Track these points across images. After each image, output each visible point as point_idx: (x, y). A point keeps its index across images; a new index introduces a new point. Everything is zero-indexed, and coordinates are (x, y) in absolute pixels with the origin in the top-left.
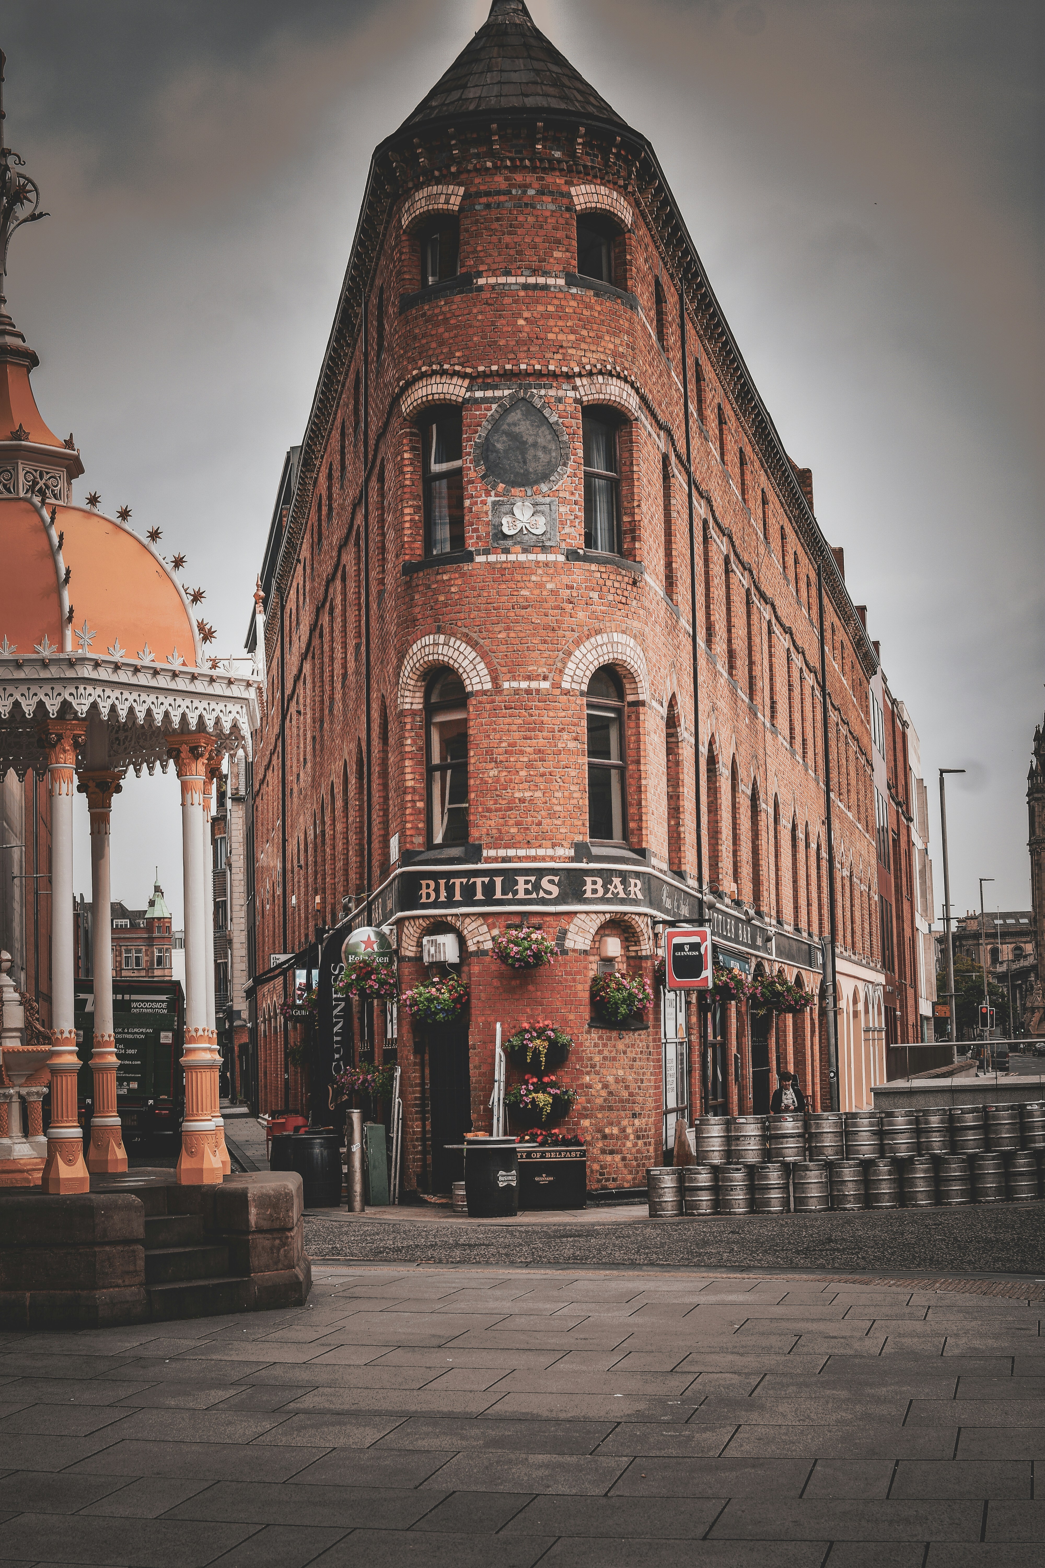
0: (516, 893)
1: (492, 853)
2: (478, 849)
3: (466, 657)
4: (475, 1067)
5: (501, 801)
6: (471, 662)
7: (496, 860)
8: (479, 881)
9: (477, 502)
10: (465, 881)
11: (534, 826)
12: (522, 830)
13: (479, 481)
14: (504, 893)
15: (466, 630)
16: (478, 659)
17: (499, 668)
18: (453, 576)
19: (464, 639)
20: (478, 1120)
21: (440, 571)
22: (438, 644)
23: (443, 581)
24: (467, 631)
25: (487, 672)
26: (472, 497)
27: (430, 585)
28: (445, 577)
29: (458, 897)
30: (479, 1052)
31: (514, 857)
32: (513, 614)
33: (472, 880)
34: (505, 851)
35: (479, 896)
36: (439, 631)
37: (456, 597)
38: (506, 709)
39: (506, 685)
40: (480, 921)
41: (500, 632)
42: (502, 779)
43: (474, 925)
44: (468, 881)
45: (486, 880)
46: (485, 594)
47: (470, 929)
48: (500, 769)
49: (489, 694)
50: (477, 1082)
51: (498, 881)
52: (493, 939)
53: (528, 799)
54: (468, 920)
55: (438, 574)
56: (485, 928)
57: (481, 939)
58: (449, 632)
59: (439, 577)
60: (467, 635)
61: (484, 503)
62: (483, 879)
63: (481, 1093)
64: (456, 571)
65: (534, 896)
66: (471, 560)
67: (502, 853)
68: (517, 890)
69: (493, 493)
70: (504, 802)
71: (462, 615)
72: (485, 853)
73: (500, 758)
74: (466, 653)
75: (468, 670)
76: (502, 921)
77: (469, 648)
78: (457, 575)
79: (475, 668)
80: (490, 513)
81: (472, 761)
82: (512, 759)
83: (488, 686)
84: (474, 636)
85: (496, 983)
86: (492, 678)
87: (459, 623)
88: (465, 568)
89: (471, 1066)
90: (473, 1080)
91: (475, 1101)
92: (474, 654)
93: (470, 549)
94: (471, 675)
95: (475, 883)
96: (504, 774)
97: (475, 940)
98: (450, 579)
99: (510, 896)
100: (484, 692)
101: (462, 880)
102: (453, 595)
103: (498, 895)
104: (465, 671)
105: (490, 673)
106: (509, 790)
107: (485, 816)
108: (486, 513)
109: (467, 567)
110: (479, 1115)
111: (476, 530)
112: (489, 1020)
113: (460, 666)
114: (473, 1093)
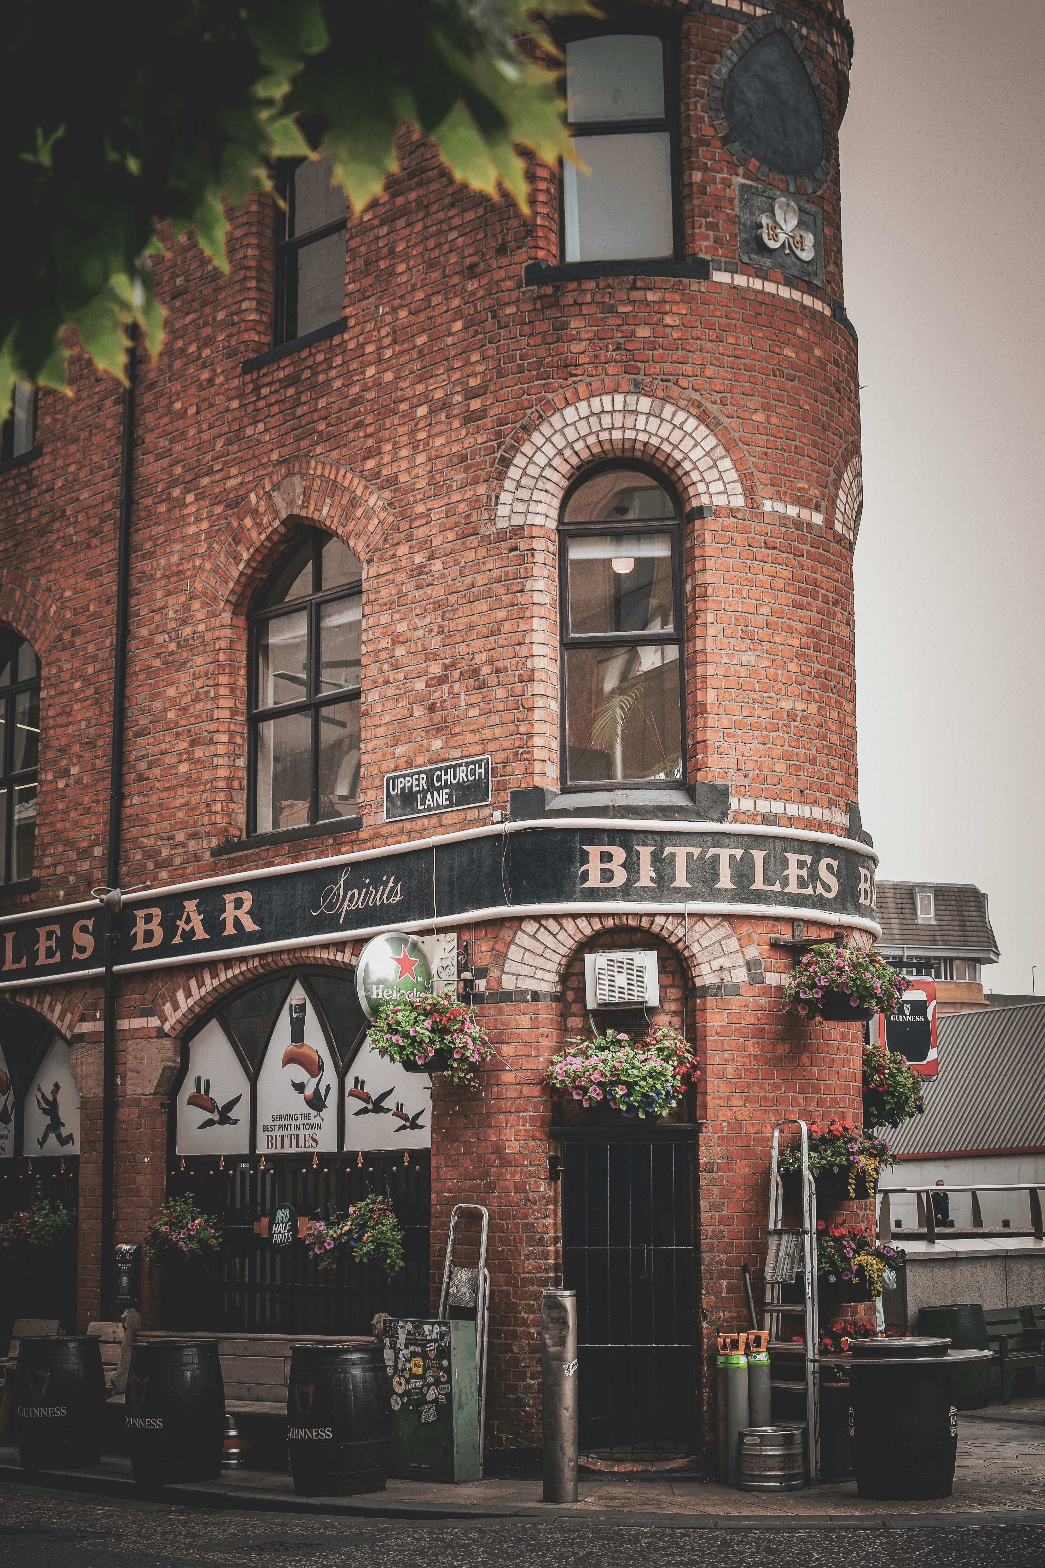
0: (785, 882)
1: (747, 804)
2: (721, 795)
3: (697, 444)
4: (712, 1206)
5: (760, 712)
6: (707, 454)
7: (752, 817)
8: (725, 854)
9: (714, 178)
10: (696, 851)
11: (807, 764)
12: (792, 769)
13: (718, 143)
14: (768, 881)
15: (696, 396)
16: (720, 451)
17: (756, 473)
18: (668, 297)
19: (694, 411)
20: (716, 1308)
21: (639, 284)
22: (635, 412)
23: (647, 304)
24: (699, 398)
25: (736, 477)
26: (705, 168)
27: (613, 306)
28: (650, 296)
29: (681, 880)
30: (721, 1178)
31: (781, 816)
32: (774, 385)
33: (712, 851)
34: (767, 803)
35: (725, 882)
36: (639, 389)
37: (675, 335)
38: (766, 548)
39: (767, 506)
40: (725, 928)
41: (756, 411)
42: (763, 672)
43: (713, 936)
44: (703, 853)
45: (738, 853)
46: (731, 340)
47: (705, 942)
48: (758, 653)
49: (740, 515)
50: (717, 1235)
51: (759, 856)
52: (749, 965)
53: (800, 714)
54: (701, 926)
55: (634, 287)
56: (733, 944)
57: (726, 962)
58: (660, 394)
59: (636, 295)
60: (699, 406)
61: (727, 184)
62: (733, 851)
63: (723, 1257)
64: (674, 289)
65: (809, 891)
66: (707, 276)
67: (763, 806)
68: (787, 877)
69: (741, 170)
70: (765, 714)
71: (688, 369)
72: (734, 803)
73: (759, 633)
74: (698, 436)
75: (702, 465)
76: (762, 932)
77: (702, 428)
78: (677, 298)
79: (715, 465)
80: (736, 201)
81: (711, 631)
82: (777, 639)
83: (739, 501)
84: (714, 409)
85: (752, 1047)
86: (745, 489)
87: (683, 382)
88: (694, 287)
89: (704, 1203)
90: (707, 1230)
91: (711, 1272)
92: (711, 441)
93: (702, 255)
94: (708, 476)
95: (716, 857)
96: (766, 663)
97: (716, 965)
98: (663, 301)
99: (777, 887)
100: (733, 512)
101: (690, 850)
102: (668, 330)
103: (759, 884)
104: (696, 468)
105: (741, 480)
106: (772, 694)
107: (735, 736)
108: (731, 201)
109: (696, 286)
110: (719, 1298)
111: (713, 226)
112: (740, 1117)
113: (686, 457)
114: (706, 1256)
